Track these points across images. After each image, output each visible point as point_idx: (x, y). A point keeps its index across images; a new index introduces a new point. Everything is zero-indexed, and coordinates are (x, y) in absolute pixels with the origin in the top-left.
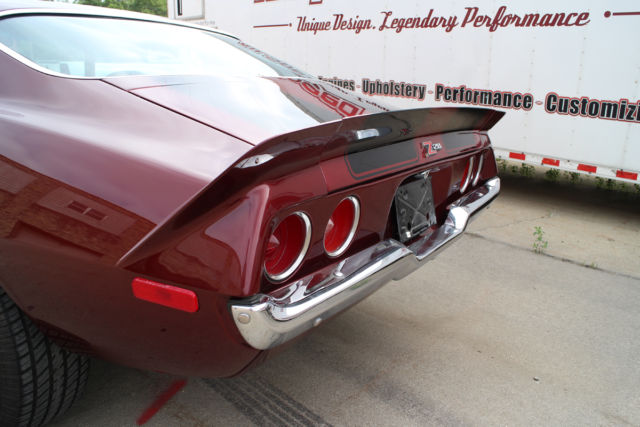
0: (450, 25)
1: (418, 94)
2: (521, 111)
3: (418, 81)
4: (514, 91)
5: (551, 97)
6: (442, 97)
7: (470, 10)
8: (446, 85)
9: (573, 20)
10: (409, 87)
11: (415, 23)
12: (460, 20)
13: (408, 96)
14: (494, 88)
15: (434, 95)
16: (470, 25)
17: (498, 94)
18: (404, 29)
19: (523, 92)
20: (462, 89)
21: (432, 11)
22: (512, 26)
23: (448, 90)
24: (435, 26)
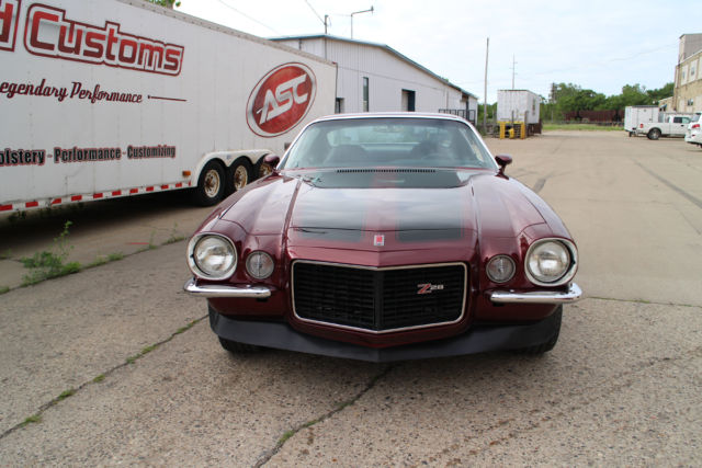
0: (62, 95)
1: (38, 159)
2: (115, 161)
3: (37, 147)
4: (110, 147)
5: (130, 148)
6: (60, 159)
7: (75, 84)
8: (63, 148)
9: (135, 99)
10: (28, 154)
11: (28, 89)
12: (69, 92)
13: (28, 162)
14: (98, 146)
15: (53, 158)
16: (76, 97)
17: (101, 151)
18: (16, 95)
19: (115, 147)
20: (75, 148)
21: (44, 80)
22: (104, 100)
23: (65, 152)
24: (48, 95)
